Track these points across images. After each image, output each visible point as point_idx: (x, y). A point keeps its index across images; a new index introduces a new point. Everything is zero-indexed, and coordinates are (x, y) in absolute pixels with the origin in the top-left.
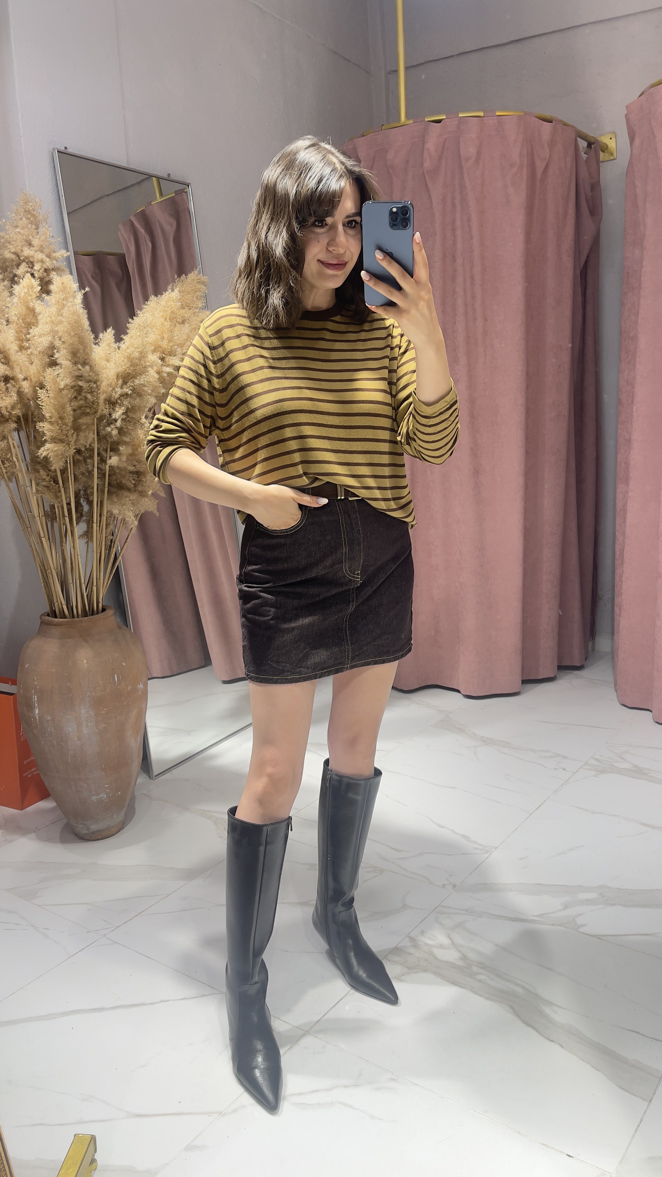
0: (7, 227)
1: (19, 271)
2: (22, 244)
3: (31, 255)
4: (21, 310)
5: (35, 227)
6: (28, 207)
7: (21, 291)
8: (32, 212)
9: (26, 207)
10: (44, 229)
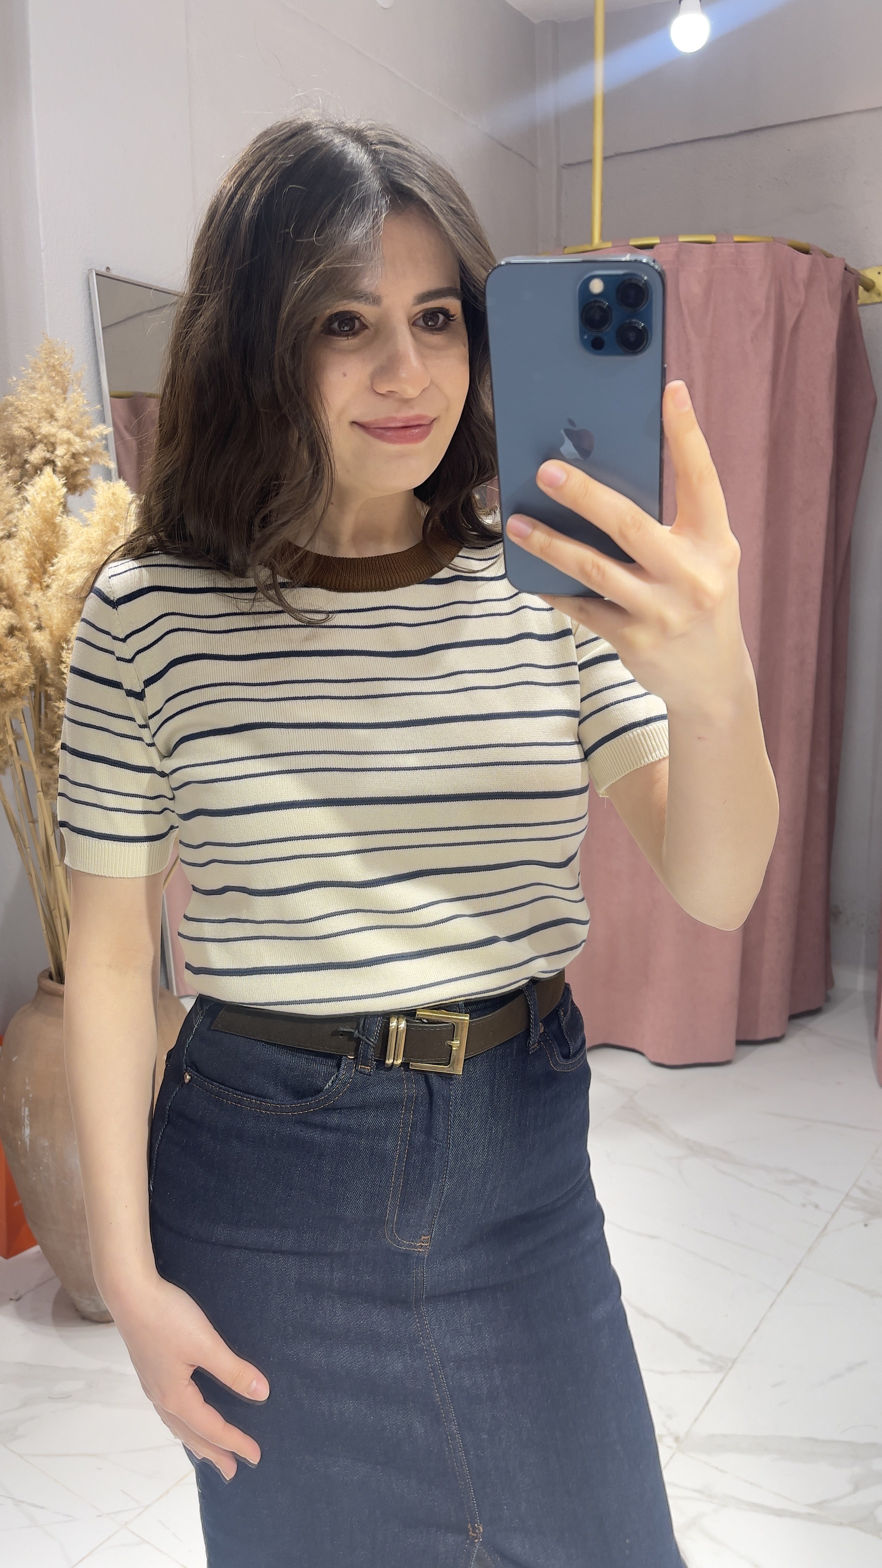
0: (19, 389)
1: (32, 456)
2: (40, 416)
3: (52, 433)
4: (34, 523)
5: (61, 392)
6: (52, 360)
7: (37, 494)
8: (58, 367)
9: (50, 360)
10: (75, 394)
